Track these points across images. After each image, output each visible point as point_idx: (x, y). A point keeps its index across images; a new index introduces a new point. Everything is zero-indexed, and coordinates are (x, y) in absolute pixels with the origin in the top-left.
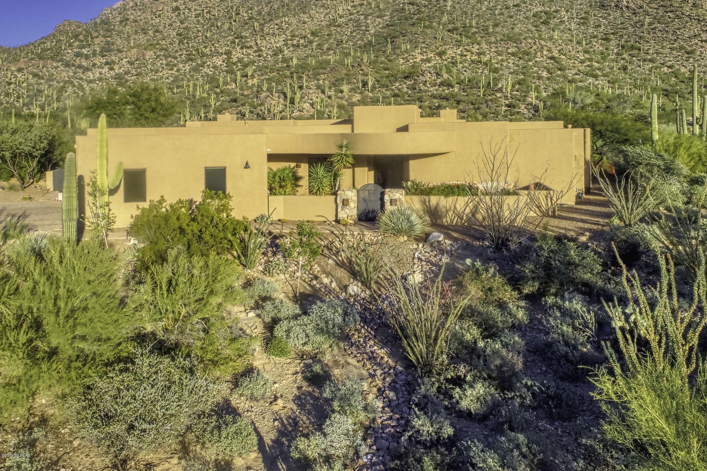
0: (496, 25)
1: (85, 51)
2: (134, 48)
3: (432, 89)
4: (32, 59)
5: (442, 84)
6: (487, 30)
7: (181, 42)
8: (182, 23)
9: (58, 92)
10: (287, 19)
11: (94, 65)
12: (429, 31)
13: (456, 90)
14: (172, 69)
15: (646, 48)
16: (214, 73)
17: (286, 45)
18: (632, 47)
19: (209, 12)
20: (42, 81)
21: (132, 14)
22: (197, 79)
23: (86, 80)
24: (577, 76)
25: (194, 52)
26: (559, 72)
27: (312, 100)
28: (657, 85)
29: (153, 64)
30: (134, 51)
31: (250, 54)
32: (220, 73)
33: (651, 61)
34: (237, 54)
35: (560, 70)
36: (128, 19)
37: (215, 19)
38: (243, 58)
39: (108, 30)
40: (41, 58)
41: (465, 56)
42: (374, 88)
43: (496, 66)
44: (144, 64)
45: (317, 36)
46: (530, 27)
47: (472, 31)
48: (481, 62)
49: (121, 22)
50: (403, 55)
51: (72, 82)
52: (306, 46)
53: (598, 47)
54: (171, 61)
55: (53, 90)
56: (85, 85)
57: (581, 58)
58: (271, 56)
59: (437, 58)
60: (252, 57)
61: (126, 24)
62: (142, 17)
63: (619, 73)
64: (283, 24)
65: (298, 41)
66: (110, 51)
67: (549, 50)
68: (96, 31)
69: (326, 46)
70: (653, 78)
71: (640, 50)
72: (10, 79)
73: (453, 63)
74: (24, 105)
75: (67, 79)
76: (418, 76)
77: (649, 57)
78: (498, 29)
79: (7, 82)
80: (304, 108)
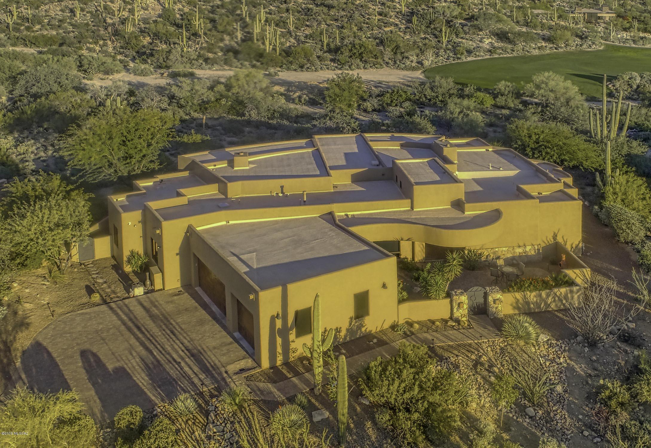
80: (148, 5)
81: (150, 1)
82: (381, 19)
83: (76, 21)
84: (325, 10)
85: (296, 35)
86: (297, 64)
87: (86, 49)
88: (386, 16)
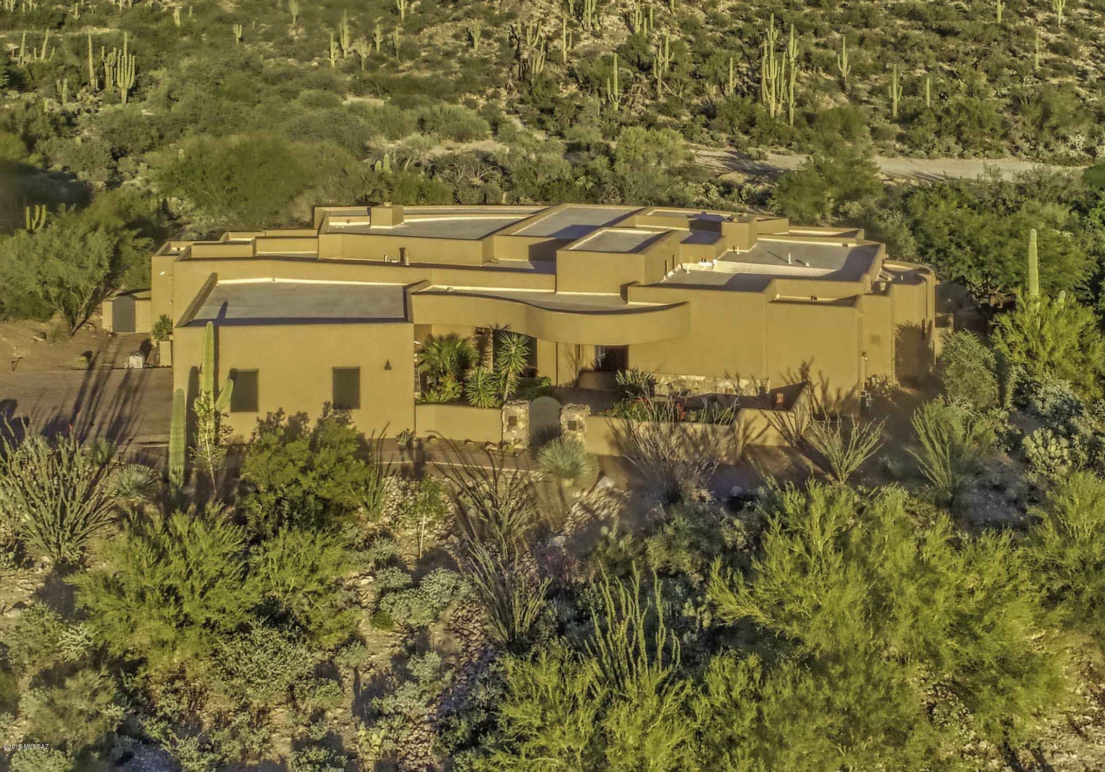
80: (606, 28)
81: (611, 21)
82: (1053, 60)
83: (471, 55)
84: (936, 38)
85: (853, 87)
86: (819, 140)
87: (463, 103)
88: (1067, 53)
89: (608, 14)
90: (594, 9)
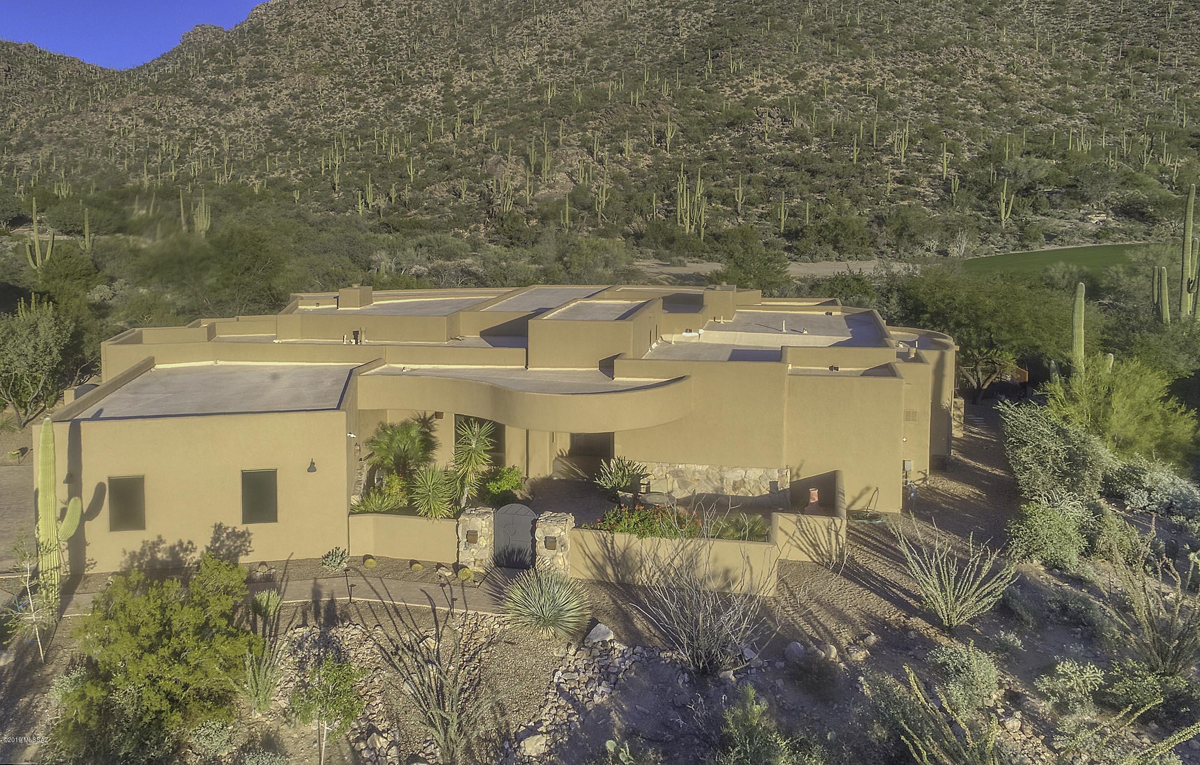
0: (898, 21)
1: (224, 78)
2: (299, 72)
3: (771, 147)
4: (144, 93)
5: (790, 138)
6: (881, 30)
7: (373, 60)
8: (376, 27)
9: (182, 147)
10: (543, 18)
11: (238, 101)
12: (778, 36)
13: (814, 147)
14: (357, 107)
15: (1168, 55)
16: (423, 112)
17: (540, 62)
18: (1142, 55)
19: (419, 8)
20: (159, 129)
21: (297, 15)
22: (396, 124)
23: (225, 127)
24: (1035, 113)
25: (393, 77)
26: (1004, 106)
27: (571, 166)
28: (1181, 126)
29: (329, 98)
30: (299, 77)
31: (482, 80)
32: (432, 112)
33: (1175, 78)
34: (461, 80)
35: (1005, 100)
36: (291, 24)
37: (429, 20)
38: (471, 86)
39: (259, 43)
40: (157, 92)
41: (839, 79)
42: (675, 142)
43: (892, 96)
44: (315, 98)
45: (593, 46)
46: (958, 21)
47: (855, 33)
48: (865, 91)
49: (281, 28)
50: (732, 80)
51: (204, 130)
52: (573, 65)
53: (1079, 55)
54: (356, 93)
55: (174, 144)
56: (222, 134)
57: (1045, 77)
58: (516, 83)
59: (790, 85)
60: (484, 84)
61: (289, 31)
62: (313, 20)
63: (1113, 104)
64: (538, 27)
65: (561, 55)
66: (262, 77)
67: (989, 66)
68: (242, 44)
69: (606, 63)
70: (1175, 112)
71: (1156, 59)
72: (112, 127)
73: (816, 93)
74: (130, 169)
75: (195, 125)
76: (751, 123)
77: (1172, 72)
78: (900, 28)
79: (107, 131)
80: (558, 182)
81: (561, 177)
82: (900, 188)
85: (746, 214)
88: (910, 183)
89: (559, 172)
90: (549, 168)
